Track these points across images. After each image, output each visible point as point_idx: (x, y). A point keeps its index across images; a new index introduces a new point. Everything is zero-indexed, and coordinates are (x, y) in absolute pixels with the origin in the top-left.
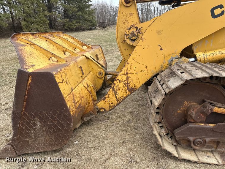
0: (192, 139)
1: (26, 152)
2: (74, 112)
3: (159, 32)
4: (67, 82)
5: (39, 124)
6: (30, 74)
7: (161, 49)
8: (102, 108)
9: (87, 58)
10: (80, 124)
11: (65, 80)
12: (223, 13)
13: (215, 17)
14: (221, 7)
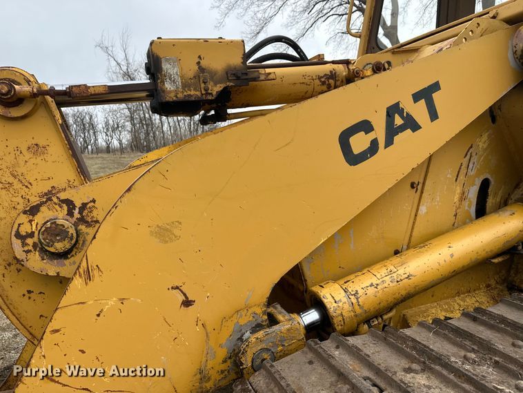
3: (164, 233)
7: (187, 303)
12: (373, 148)
13: (353, 159)
14: (366, 126)
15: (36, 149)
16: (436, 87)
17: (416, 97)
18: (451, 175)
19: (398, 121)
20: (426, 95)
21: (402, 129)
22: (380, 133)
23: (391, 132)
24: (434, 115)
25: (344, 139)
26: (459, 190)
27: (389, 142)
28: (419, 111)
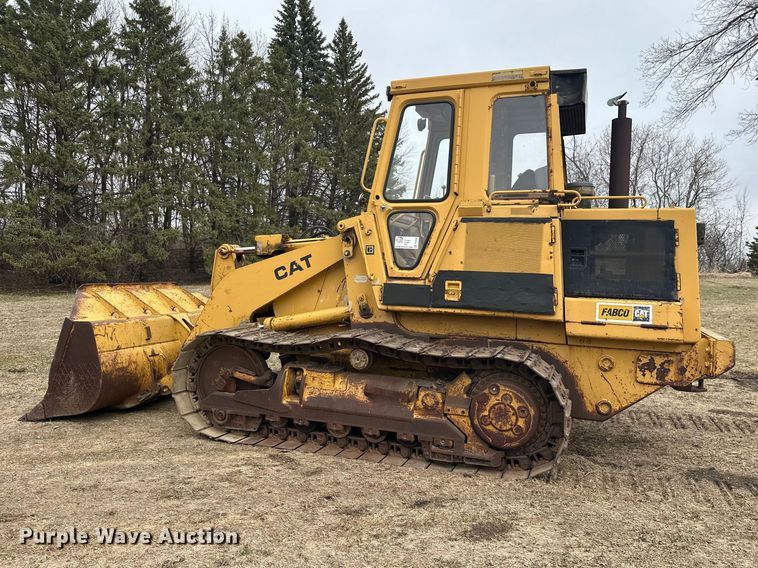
0: (213, 410)
1: (55, 416)
2: (109, 369)
3: (227, 292)
4: (111, 338)
5: (73, 378)
6: (74, 323)
7: (230, 311)
8: (166, 387)
9: (174, 319)
10: (133, 405)
11: (110, 335)
12: (286, 275)
13: (279, 278)
14: (283, 268)
15: (229, 268)
16: (310, 256)
17: (302, 259)
18: (334, 289)
19: (295, 267)
20: (306, 259)
21: (296, 269)
22: (288, 270)
23: (292, 271)
24: (309, 266)
25: (276, 271)
26: (339, 296)
27: (291, 274)
28: (303, 264)
